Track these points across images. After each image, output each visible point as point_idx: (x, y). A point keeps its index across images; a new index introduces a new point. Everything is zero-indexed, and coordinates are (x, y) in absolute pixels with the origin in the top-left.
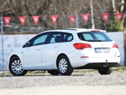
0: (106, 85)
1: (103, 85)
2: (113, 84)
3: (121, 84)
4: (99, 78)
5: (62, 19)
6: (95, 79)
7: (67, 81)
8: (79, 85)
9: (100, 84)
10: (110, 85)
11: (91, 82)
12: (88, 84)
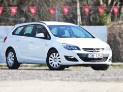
0: (81, 81)
1: (78, 81)
2: (89, 80)
3: (97, 80)
4: (76, 73)
5: (44, 11)
6: (71, 75)
7: (42, 75)
8: (52, 80)
9: (75, 80)
10: (86, 81)
11: (66, 77)
12: (62, 80)
